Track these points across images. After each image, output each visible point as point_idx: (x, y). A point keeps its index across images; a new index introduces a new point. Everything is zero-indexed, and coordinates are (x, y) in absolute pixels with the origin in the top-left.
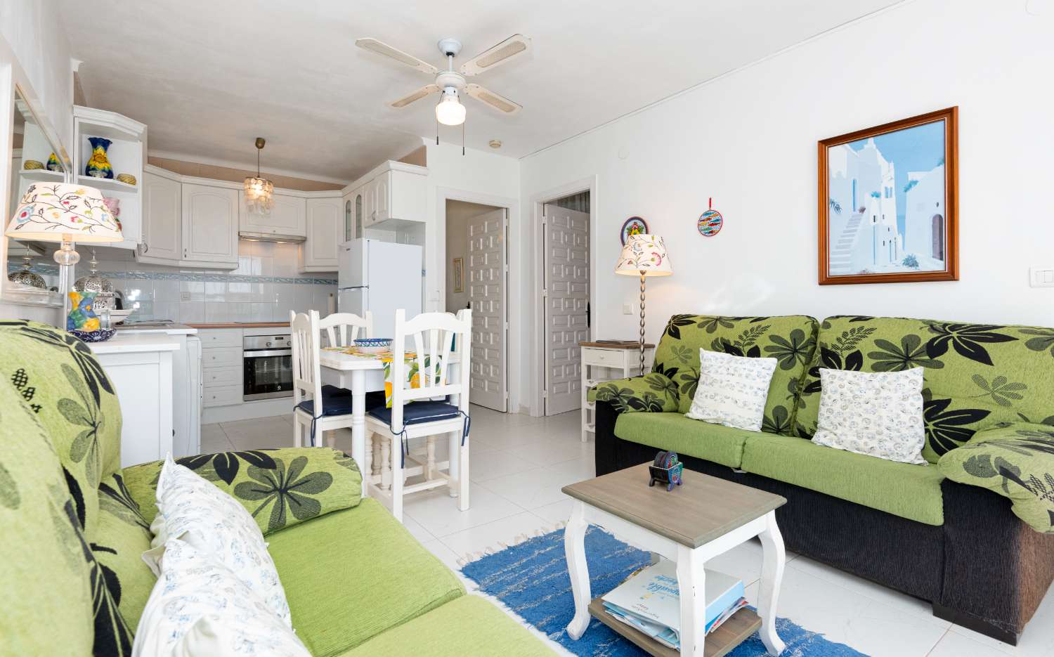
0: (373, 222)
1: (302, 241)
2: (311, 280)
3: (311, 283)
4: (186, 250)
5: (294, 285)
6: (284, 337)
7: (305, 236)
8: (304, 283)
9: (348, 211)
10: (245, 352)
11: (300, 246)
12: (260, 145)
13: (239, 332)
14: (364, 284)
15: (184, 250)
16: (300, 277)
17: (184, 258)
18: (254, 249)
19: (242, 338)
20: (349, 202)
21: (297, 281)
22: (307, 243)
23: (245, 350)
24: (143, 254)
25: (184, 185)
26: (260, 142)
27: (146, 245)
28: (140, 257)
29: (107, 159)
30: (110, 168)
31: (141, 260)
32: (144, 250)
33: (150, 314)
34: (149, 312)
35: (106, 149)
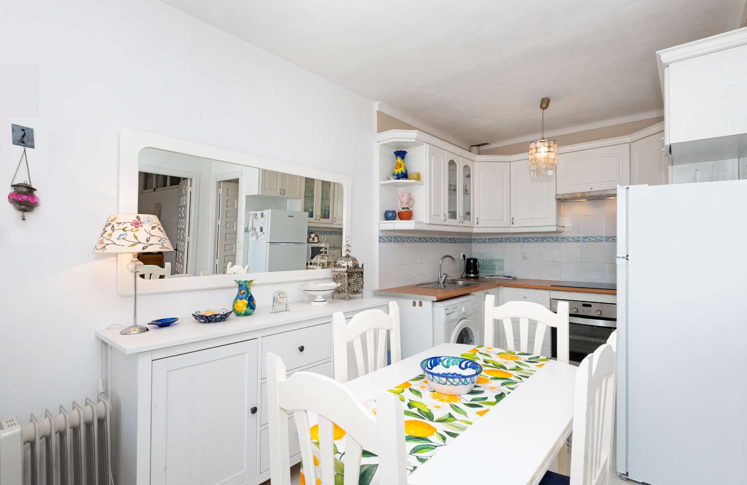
4: (513, 218)
6: (592, 304)
12: (545, 105)
15: (511, 218)
17: (512, 226)
19: (549, 299)
24: (476, 225)
25: (512, 163)
26: (545, 103)
27: (477, 218)
28: (474, 228)
29: (403, 165)
30: (403, 171)
31: (475, 230)
32: (476, 223)
33: (503, 270)
34: (501, 268)
35: (403, 158)
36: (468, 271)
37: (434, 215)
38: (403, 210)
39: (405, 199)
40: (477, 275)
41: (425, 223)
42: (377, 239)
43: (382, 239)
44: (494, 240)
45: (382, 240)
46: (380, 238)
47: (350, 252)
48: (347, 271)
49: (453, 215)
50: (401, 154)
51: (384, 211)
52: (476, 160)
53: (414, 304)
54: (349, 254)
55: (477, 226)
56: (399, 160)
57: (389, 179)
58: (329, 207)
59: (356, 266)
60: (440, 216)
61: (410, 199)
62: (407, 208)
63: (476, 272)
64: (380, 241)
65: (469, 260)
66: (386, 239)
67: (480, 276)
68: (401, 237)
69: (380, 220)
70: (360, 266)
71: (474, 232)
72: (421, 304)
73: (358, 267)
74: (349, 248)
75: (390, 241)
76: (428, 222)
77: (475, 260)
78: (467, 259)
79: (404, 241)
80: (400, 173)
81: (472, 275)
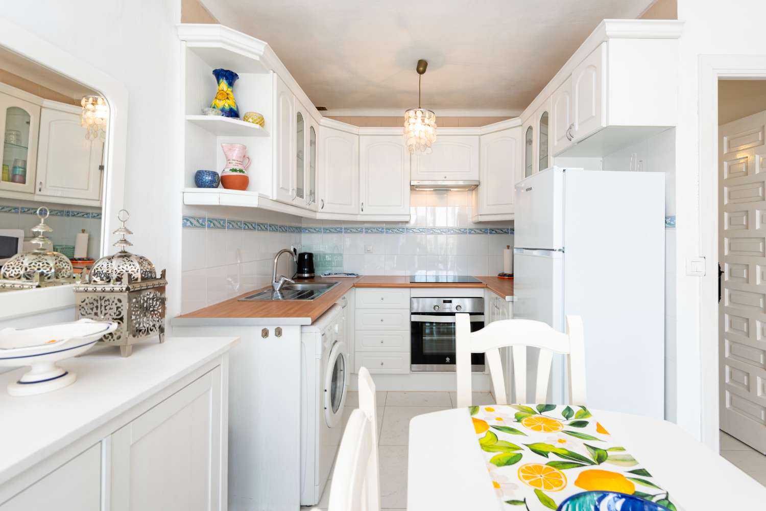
0: (568, 144)
1: (474, 187)
2: (487, 229)
3: (487, 233)
4: (362, 204)
5: (468, 235)
6: (453, 300)
7: (477, 179)
8: (479, 233)
9: (529, 142)
10: (412, 316)
11: (474, 192)
12: (421, 69)
13: (406, 293)
14: (557, 245)
15: (361, 204)
16: (473, 226)
17: (361, 213)
18: (429, 197)
19: (409, 299)
20: (530, 128)
21: (471, 231)
22: (480, 188)
23: (413, 314)
24: (320, 210)
25: (361, 137)
26: (422, 66)
27: (322, 200)
28: (317, 213)
29: (231, 96)
30: (233, 107)
31: (319, 216)
32: (320, 206)
33: (341, 266)
34: (340, 264)
35: (231, 84)
36: (300, 270)
37: (282, 188)
38: (235, 173)
39: (235, 154)
40: (312, 275)
41: (271, 198)
42: (180, 222)
43: (189, 222)
44: (331, 230)
45: (189, 224)
46: (186, 219)
47: (130, 244)
48: (128, 289)
49: (300, 193)
50: (227, 76)
51: (196, 171)
52: (321, 124)
53: (265, 333)
54: (128, 249)
55: (322, 210)
56: (224, 85)
57: (204, 113)
58: (25, 162)
59: (148, 276)
60: (288, 190)
61: (245, 158)
62: (241, 171)
63: (311, 271)
64: (184, 225)
65: (302, 256)
66: (195, 222)
67: (316, 275)
68: (218, 221)
69: (186, 186)
70: (158, 276)
71: (317, 218)
72: (279, 332)
73: (155, 277)
74: (128, 238)
75: (202, 226)
76: (275, 198)
77: (311, 255)
78: (300, 254)
79: (223, 227)
80: (227, 107)
81: (306, 275)
